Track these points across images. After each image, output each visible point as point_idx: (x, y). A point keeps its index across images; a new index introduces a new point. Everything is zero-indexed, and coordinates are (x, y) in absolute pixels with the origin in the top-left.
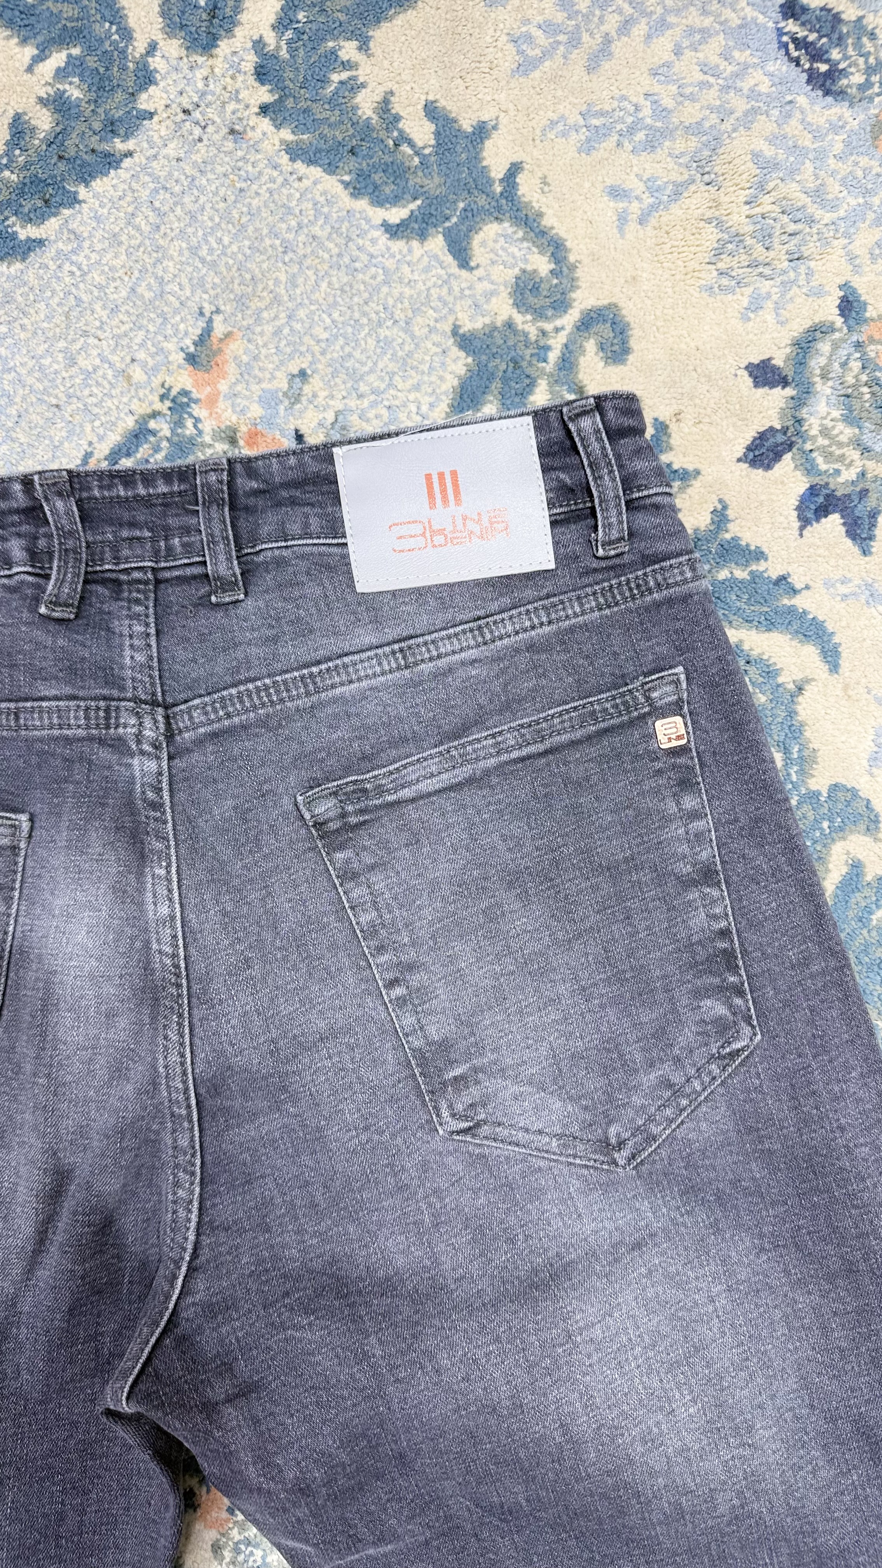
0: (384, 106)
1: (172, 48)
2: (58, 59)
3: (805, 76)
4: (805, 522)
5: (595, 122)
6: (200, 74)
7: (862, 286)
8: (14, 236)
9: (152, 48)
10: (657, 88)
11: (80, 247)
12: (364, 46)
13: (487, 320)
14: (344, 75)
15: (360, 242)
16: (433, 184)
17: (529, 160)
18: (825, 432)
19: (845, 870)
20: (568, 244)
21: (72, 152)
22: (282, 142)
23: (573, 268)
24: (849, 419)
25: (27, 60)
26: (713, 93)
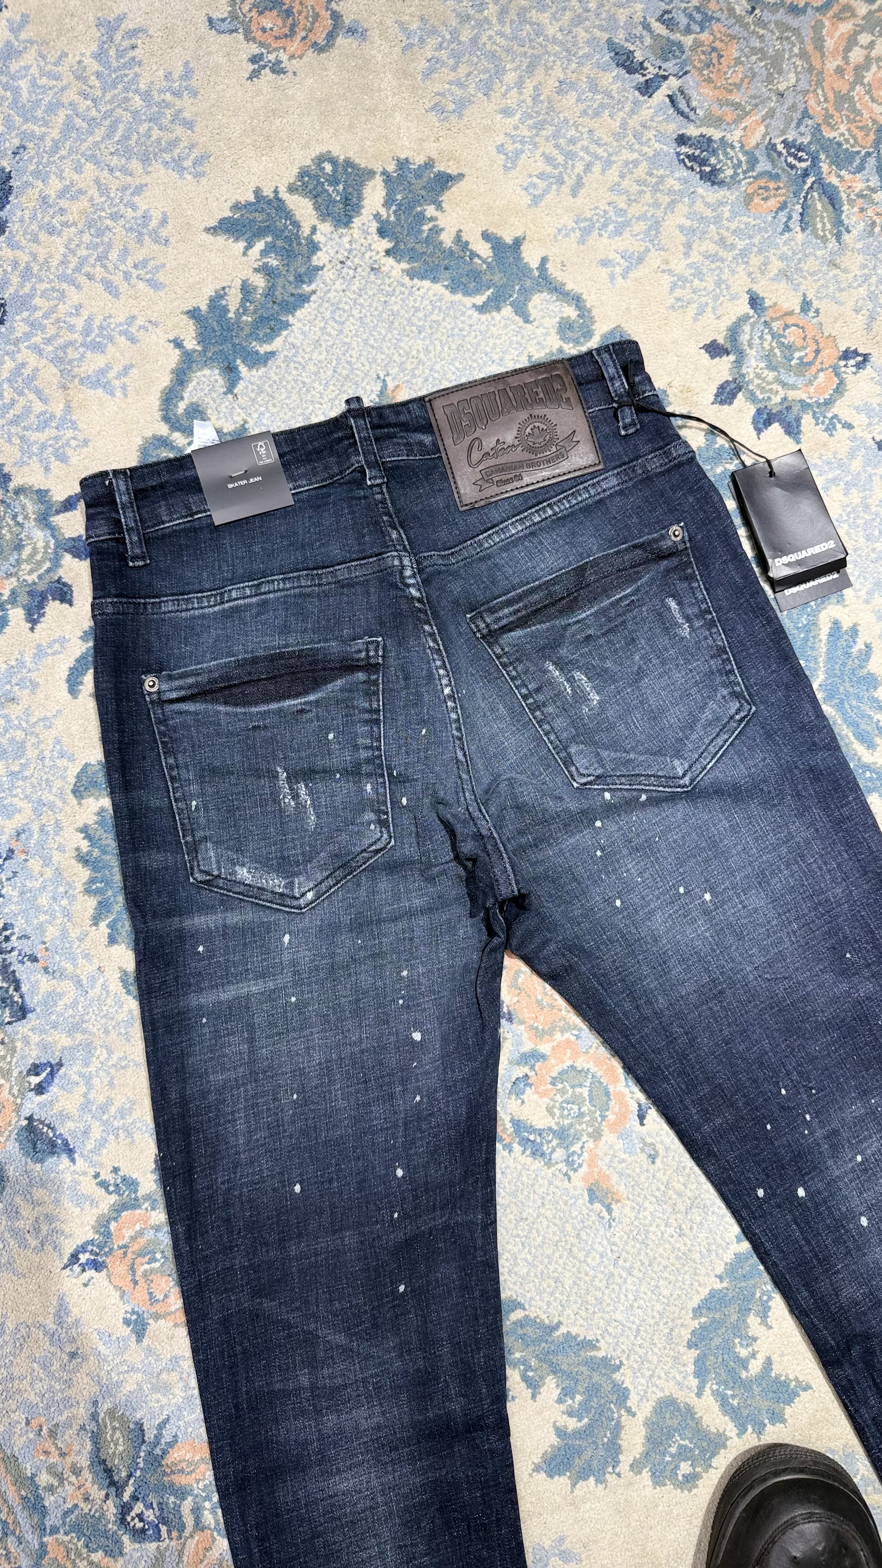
0: (458, 238)
1: (325, 228)
2: (260, 245)
3: (698, 176)
4: (759, 431)
5: (582, 225)
6: (346, 239)
7: (758, 289)
8: (257, 352)
9: (314, 230)
10: (615, 198)
11: (297, 352)
12: (439, 207)
13: (547, 351)
14: (431, 225)
15: (462, 318)
16: (497, 278)
17: (549, 254)
18: (758, 376)
19: (829, 625)
20: (584, 297)
21: (280, 298)
22: (403, 271)
23: (590, 311)
24: (771, 367)
25: (242, 250)
26: (648, 195)
